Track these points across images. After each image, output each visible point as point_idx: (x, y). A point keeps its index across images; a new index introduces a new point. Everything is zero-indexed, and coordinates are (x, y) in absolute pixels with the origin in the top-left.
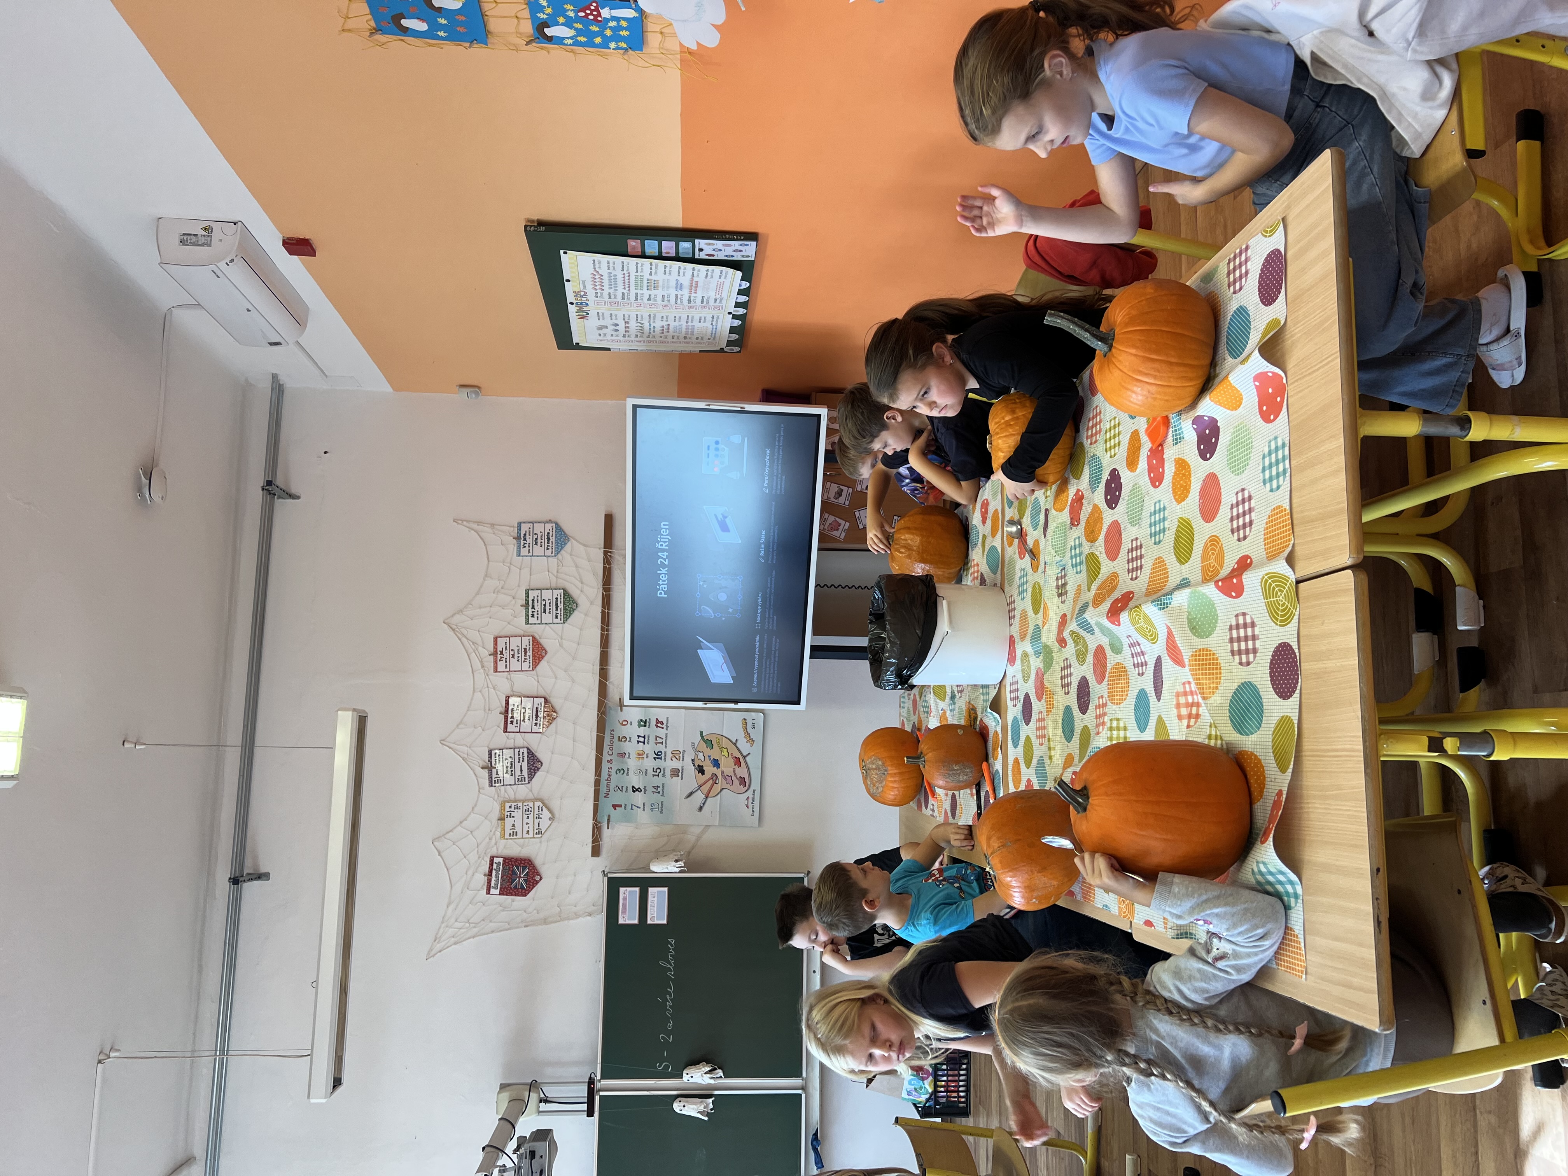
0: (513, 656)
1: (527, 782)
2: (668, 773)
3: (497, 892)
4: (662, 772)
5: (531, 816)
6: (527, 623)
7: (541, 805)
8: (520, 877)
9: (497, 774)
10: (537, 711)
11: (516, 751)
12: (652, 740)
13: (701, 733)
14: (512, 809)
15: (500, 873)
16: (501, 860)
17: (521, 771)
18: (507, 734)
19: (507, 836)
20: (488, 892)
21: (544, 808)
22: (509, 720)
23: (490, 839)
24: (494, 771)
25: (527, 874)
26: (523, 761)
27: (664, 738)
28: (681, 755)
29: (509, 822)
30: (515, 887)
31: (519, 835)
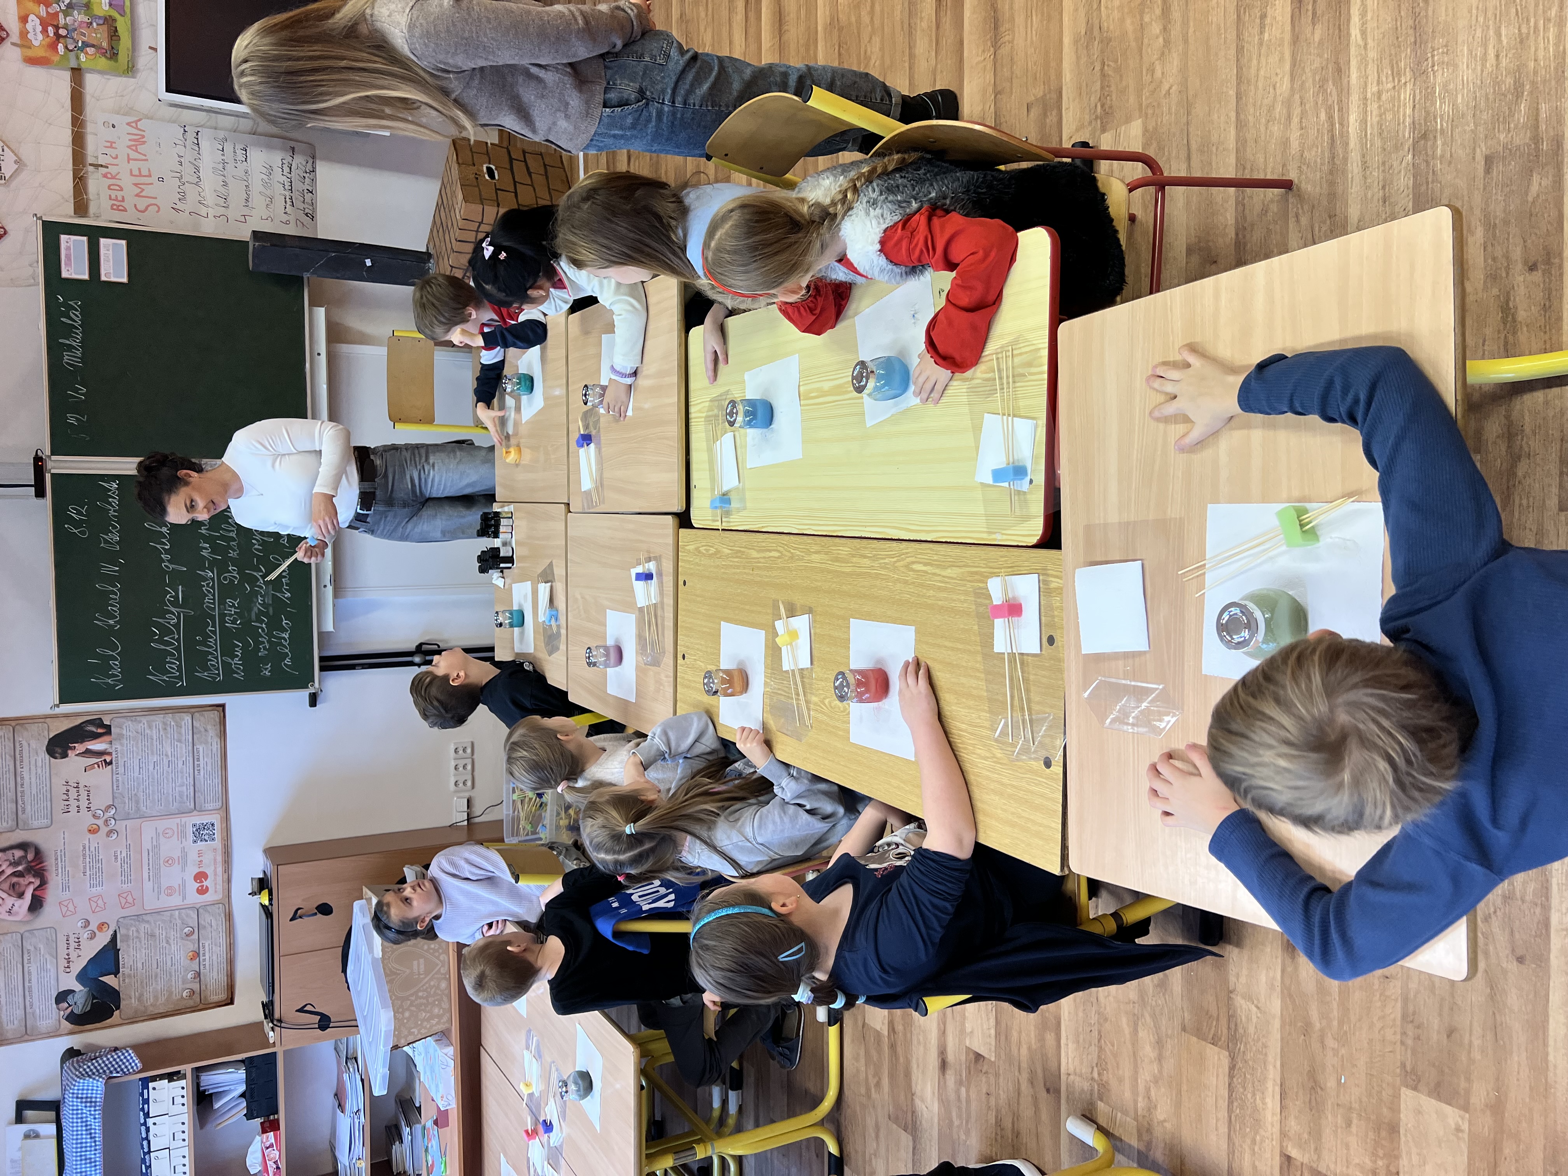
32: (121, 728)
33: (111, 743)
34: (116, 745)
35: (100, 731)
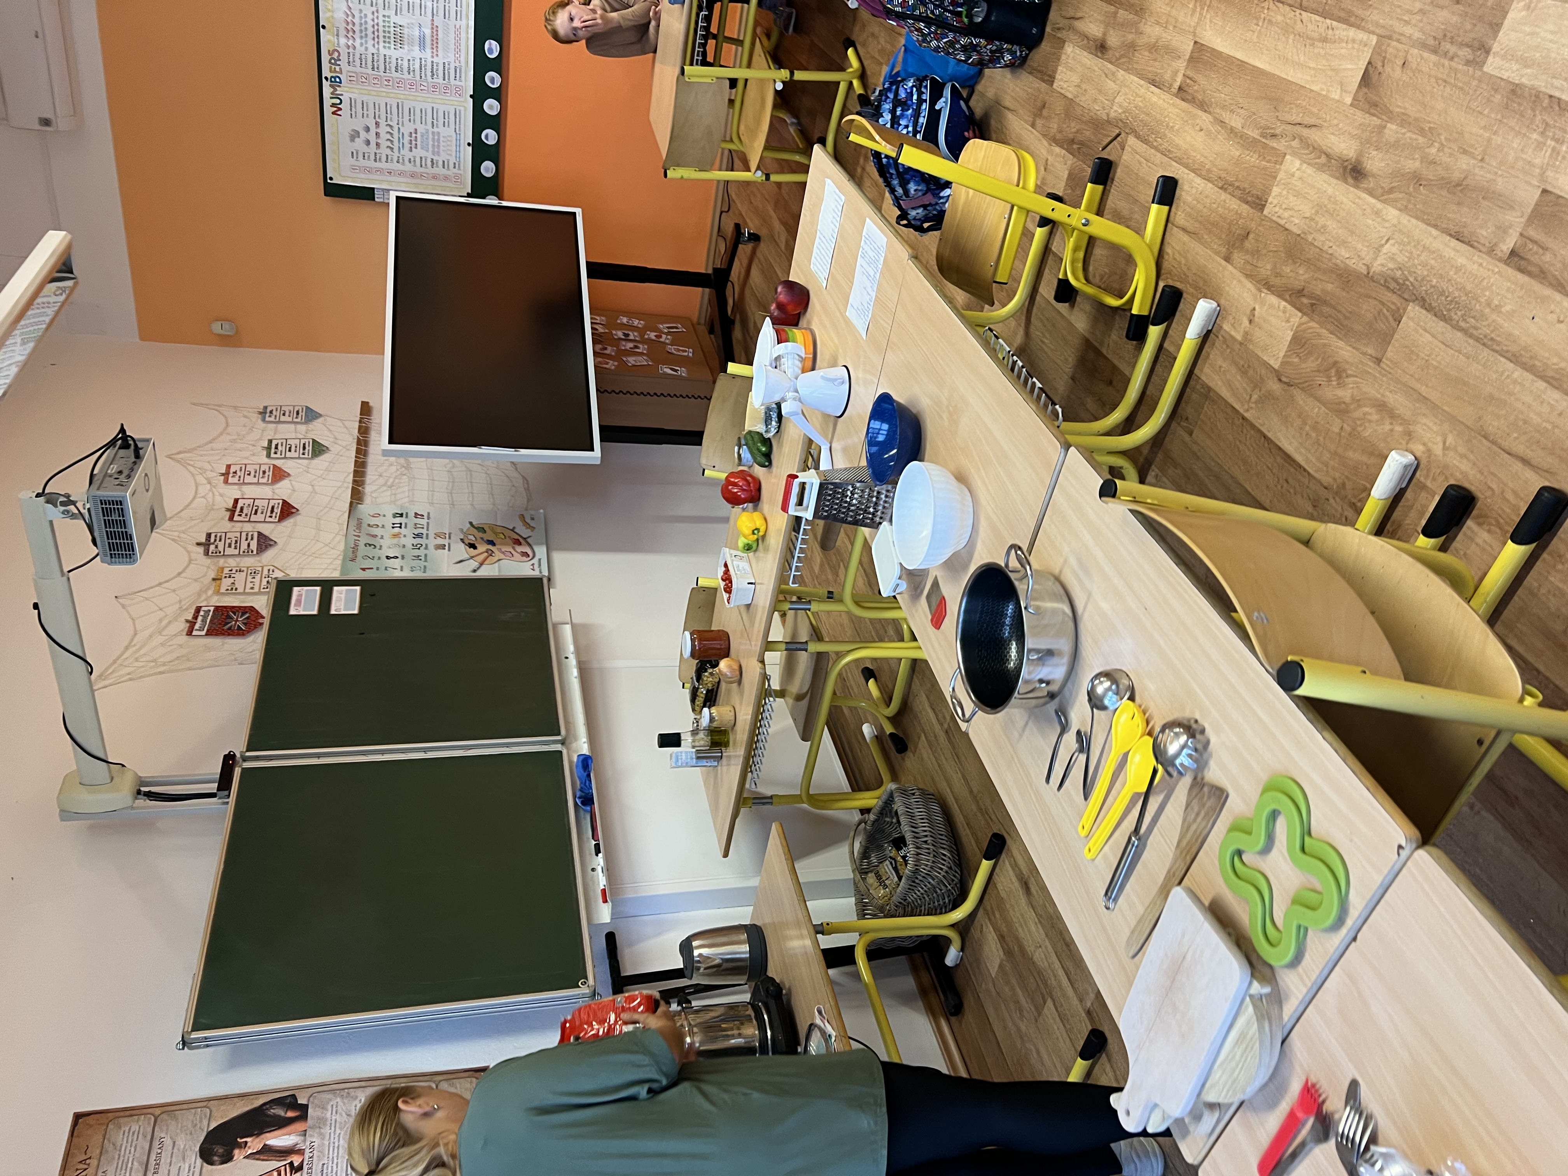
0: (249, 474)
1: (255, 552)
2: (431, 547)
3: (204, 633)
4: (424, 546)
5: (258, 577)
6: (268, 456)
7: (272, 568)
8: (237, 621)
9: (216, 547)
10: (273, 508)
11: (244, 535)
12: (411, 526)
13: (471, 523)
14: (234, 571)
15: (209, 617)
16: (212, 609)
17: (249, 545)
18: (233, 524)
19: (223, 590)
20: (190, 633)
21: (276, 570)
22: (237, 513)
23: (199, 595)
24: (212, 548)
25: (248, 618)
26: (252, 539)
27: (425, 524)
28: (447, 536)
29: (226, 583)
30: (230, 628)
31: (240, 590)
32: (324, 1108)
33: (304, 1133)
34: (314, 1138)
35: (290, 1114)
